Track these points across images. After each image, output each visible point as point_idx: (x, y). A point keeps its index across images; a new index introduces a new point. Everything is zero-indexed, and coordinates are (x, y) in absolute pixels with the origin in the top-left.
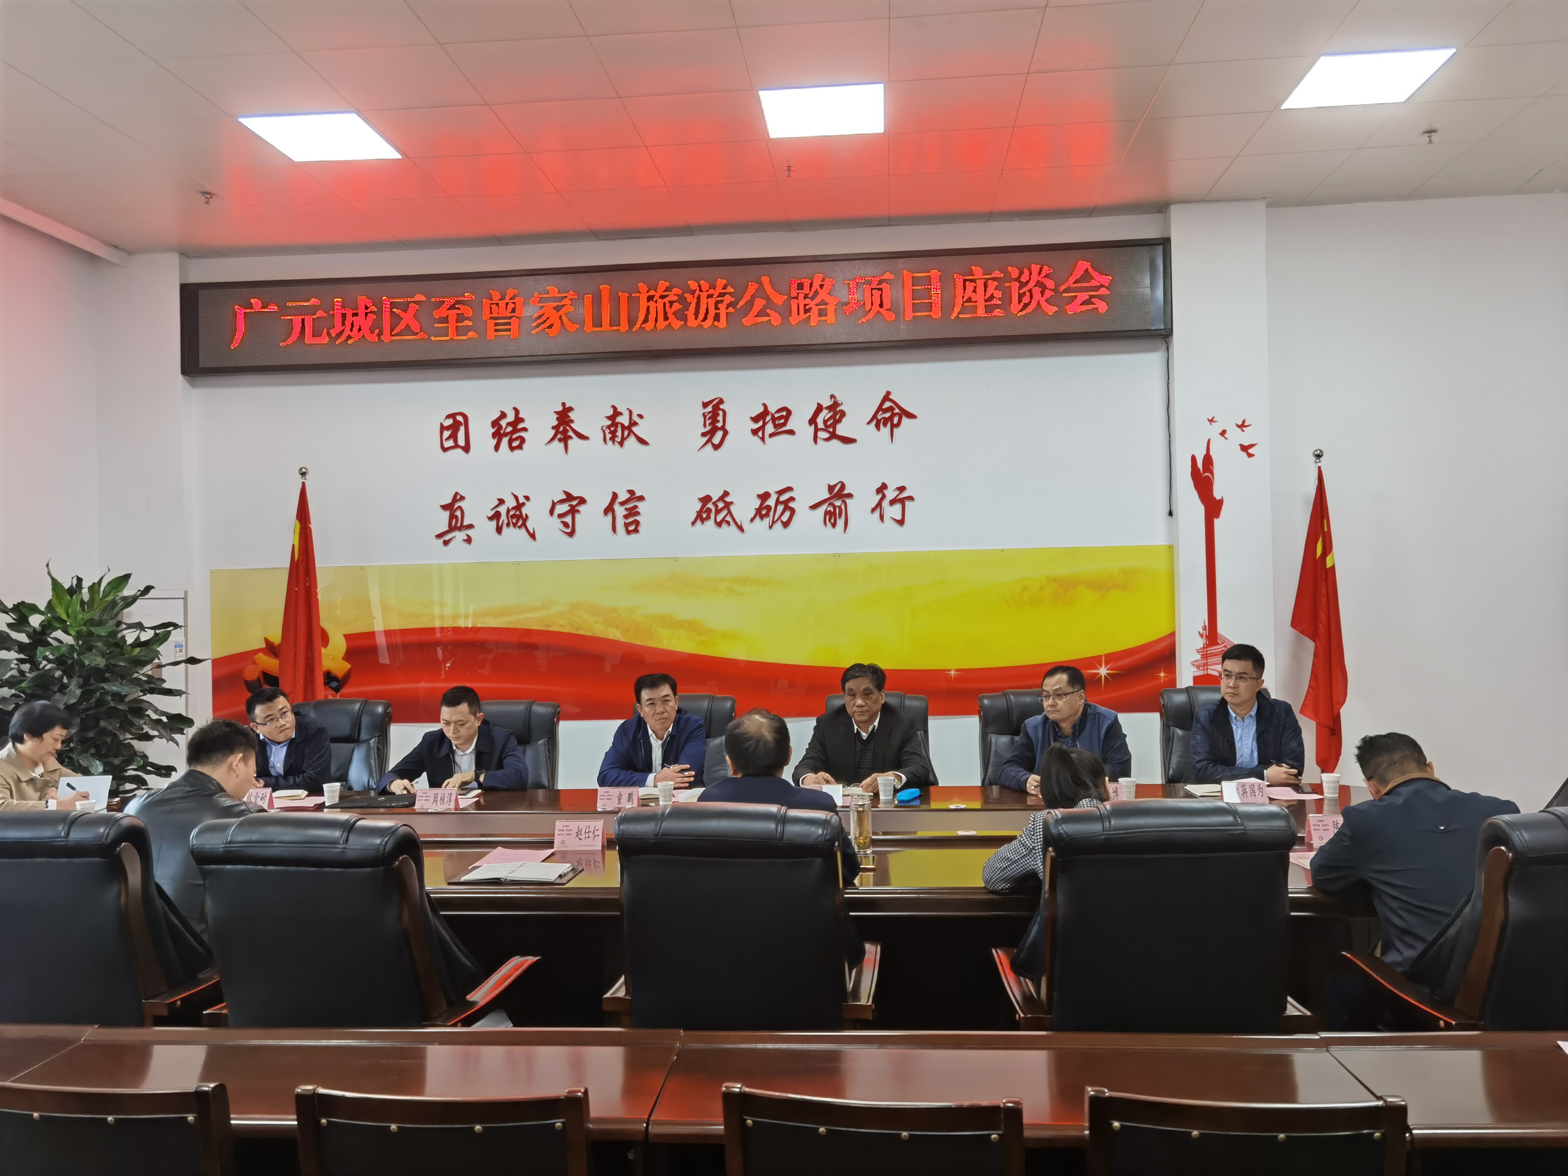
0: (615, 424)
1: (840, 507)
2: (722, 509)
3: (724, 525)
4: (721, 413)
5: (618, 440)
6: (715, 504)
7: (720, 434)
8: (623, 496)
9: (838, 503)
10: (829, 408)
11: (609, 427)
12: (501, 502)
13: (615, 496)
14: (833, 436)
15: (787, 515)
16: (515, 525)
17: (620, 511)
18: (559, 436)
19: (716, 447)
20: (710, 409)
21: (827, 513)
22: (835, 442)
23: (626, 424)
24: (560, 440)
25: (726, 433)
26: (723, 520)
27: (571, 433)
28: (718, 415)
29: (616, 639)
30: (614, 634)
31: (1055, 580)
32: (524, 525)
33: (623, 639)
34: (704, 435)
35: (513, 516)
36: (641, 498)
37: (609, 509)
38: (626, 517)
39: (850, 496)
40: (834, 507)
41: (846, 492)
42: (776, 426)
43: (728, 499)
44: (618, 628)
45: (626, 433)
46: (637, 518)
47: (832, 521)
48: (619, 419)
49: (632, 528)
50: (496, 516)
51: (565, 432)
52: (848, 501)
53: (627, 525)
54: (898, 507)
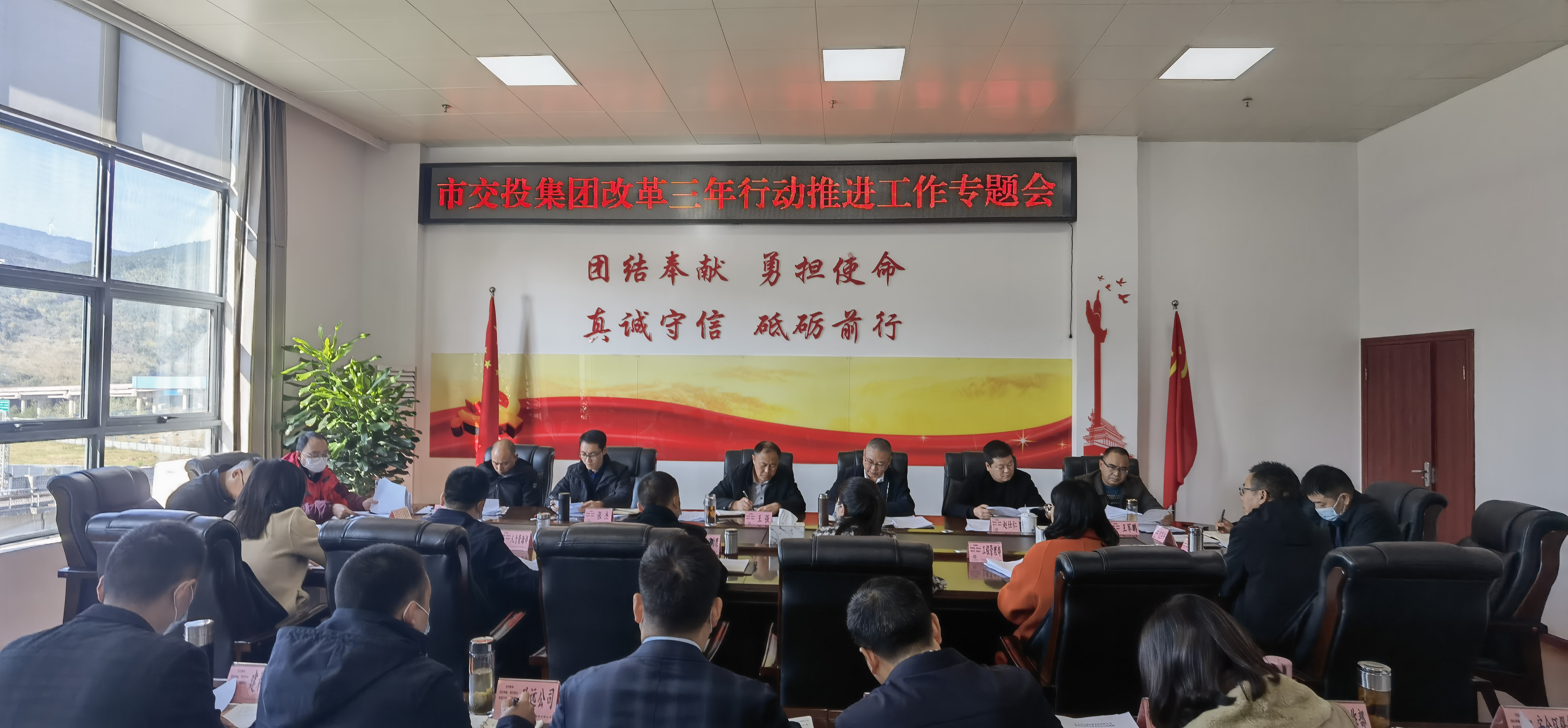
0: (706, 267)
1: (852, 327)
2: (775, 324)
3: (776, 335)
4: (776, 262)
5: (708, 277)
6: (769, 321)
7: (775, 275)
8: (710, 314)
9: (851, 324)
10: (847, 261)
11: (702, 269)
12: (629, 315)
13: (704, 314)
14: (849, 279)
15: (818, 329)
16: (637, 331)
17: (708, 324)
18: (669, 273)
19: (772, 284)
20: (768, 259)
21: (843, 330)
22: (851, 283)
23: (714, 267)
24: (669, 276)
25: (778, 275)
26: (775, 332)
27: (676, 272)
28: (774, 263)
31: (992, 379)
32: (644, 331)
33: (706, 408)
34: (764, 275)
35: (636, 325)
36: (722, 316)
37: (700, 323)
38: (711, 328)
39: (859, 319)
40: (849, 326)
41: (857, 317)
42: (811, 272)
43: (779, 318)
44: (702, 401)
45: (713, 272)
46: (719, 329)
47: (847, 335)
48: (709, 264)
49: (715, 335)
50: (625, 324)
51: (673, 271)
52: (857, 322)
53: (711, 333)
54: (891, 327)
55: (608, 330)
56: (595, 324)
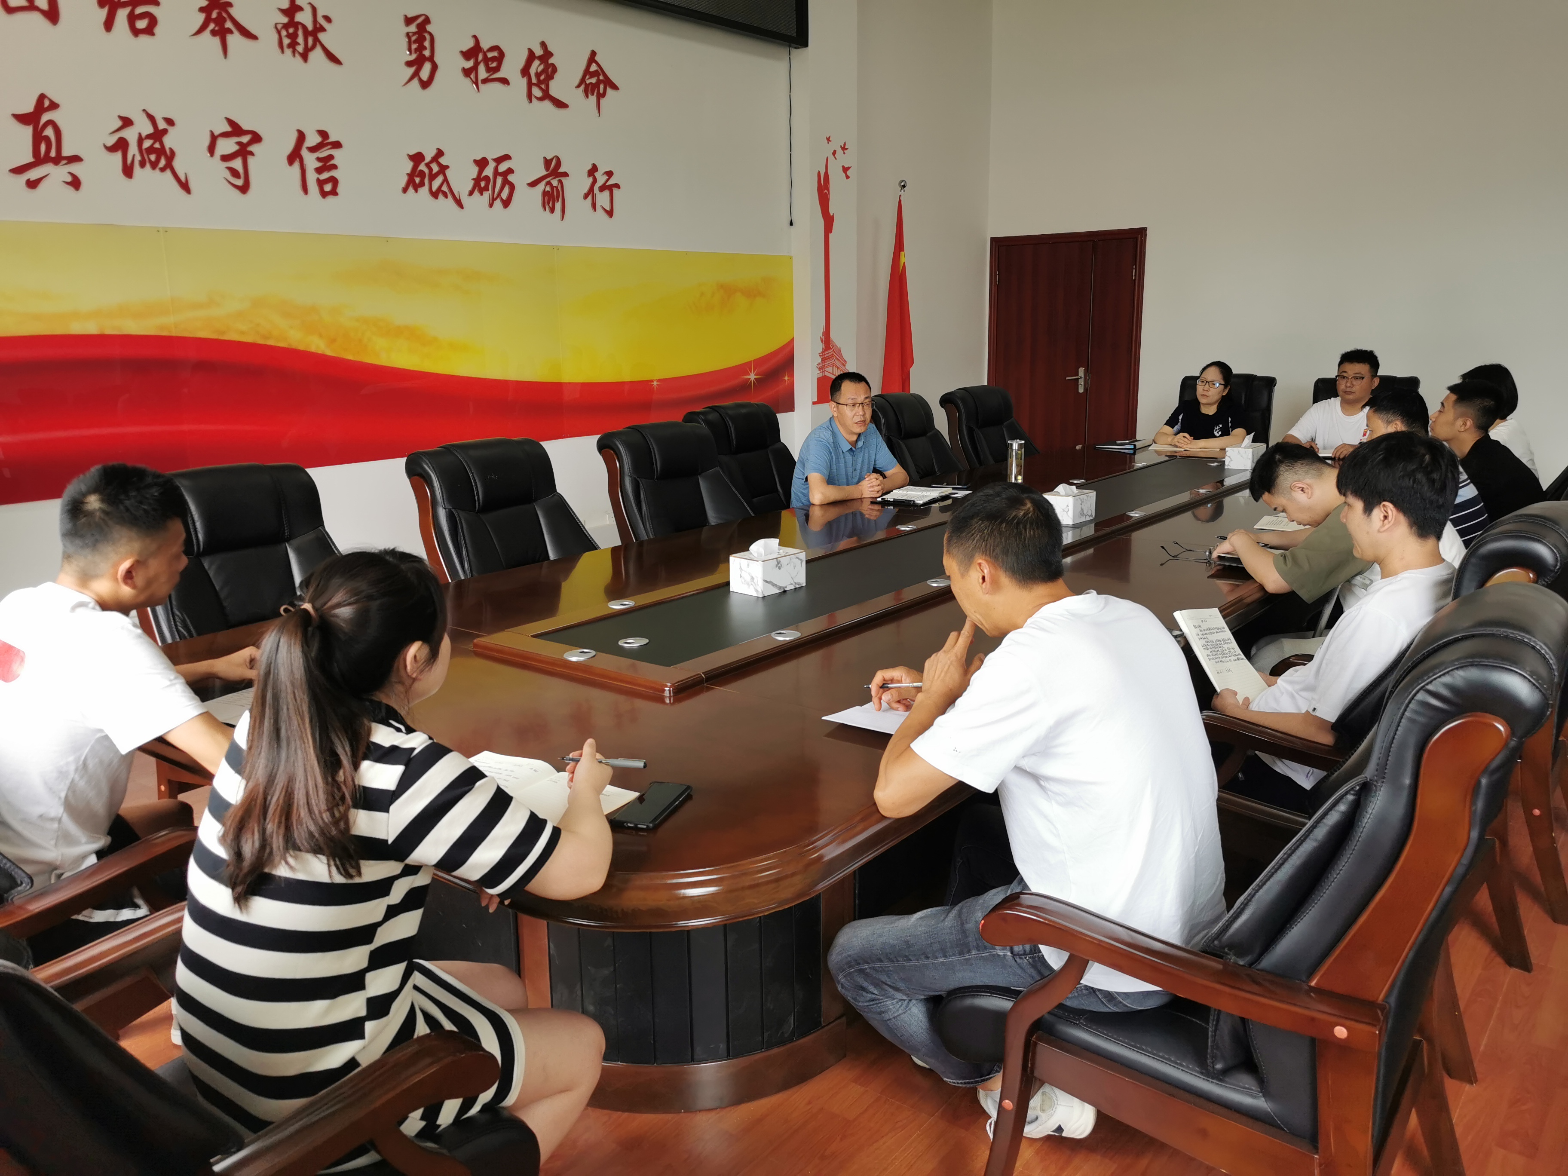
0: (292, 24)
1: (557, 188)
2: (437, 174)
3: (441, 196)
4: (428, 37)
5: (300, 48)
6: (428, 165)
7: (427, 67)
8: (313, 139)
9: (555, 183)
10: (540, 58)
11: (286, 26)
12: (127, 122)
13: (301, 137)
14: (546, 96)
15: (507, 189)
16: (154, 165)
17: (311, 161)
18: (212, 26)
19: (425, 85)
20: (413, 28)
21: (544, 193)
22: (547, 104)
23: (310, 27)
24: (214, 33)
25: (435, 67)
26: (439, 189)
27: (229, 25)
28: (425, 39)
29: (319, 352)
30: (317, 345)
32: (169, 166)
33: (329, 353)
34: (409, 64)
35: (151, 150)
36: (337, 145)
37: (294, 156)
38: (319, 171)
39: (566, 175)
40: (552, 187)
41: (561, 170)
42: (489, 70)
43: (443, 161)
44: (321, 336)
45: (310, 41)
46: (333, 173)
47: (550, 205)
48: (299, 17)
49: (328, 188)
50: (121, 145)
51: (220, 21)
52: (564, 180)
53: (321, 183)
54: (606, 193)
55: (75, 159)
56: (38, 138)
